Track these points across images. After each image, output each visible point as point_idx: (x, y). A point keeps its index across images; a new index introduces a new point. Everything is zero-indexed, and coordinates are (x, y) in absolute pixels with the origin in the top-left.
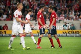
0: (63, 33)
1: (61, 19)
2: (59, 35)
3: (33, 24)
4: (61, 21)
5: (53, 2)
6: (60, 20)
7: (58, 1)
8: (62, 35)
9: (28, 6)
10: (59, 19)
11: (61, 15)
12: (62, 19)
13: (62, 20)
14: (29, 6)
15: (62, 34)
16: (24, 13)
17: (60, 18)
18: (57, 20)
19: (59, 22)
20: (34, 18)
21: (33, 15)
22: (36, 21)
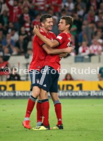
0: (98, 90)
1: (92, 52)
2: (89, 95)
3: (19, 64)
4: (93, 58)
5: (72, 6)
6: (91, 55)
7: (84, 4)
8: (96, 94)
9: (6, 16)
10: (87, 52)
11: (93, 41)
12: (97, 50)
13: (96, 53)
14: (9, 18)
15: (96, 91)
18: (83, 54)
19: (89, 61)
20: (22, 50)
21: (19, 40)
22: (27, 57)
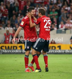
9: (17, 6)
16: (11, 18)
17: (66, 25)
19: (65, 32)
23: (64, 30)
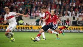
23: (34, 17)
